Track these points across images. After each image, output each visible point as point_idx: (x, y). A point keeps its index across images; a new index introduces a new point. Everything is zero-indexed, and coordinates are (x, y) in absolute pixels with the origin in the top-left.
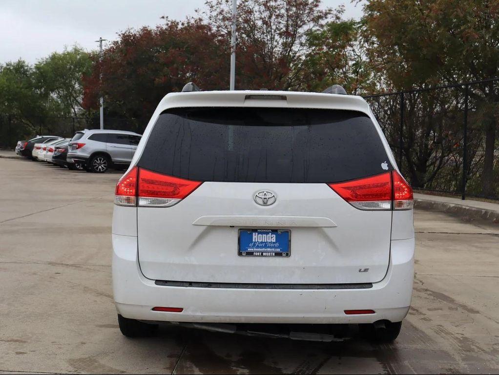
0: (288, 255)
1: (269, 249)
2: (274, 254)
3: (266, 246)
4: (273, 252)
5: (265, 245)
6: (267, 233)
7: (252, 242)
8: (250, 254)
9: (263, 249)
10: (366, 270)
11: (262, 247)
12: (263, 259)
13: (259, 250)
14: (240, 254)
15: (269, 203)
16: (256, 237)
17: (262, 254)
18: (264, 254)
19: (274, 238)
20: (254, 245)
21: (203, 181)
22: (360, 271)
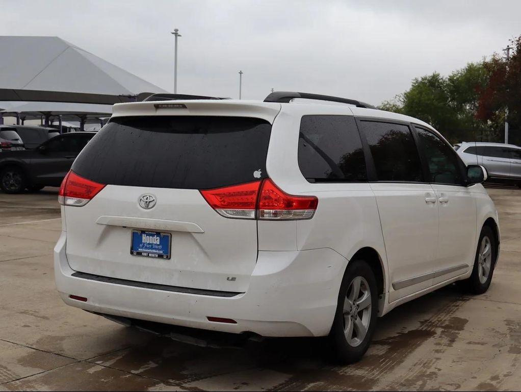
0: (169, 258)
1: (154, 251)
2: (157, 255)
3: (152, 248)
4: (156, 253)
5: (151, 246)
6: (153, 236)
7: (141, 243)
8: (139, 254)
9: (150, 251)
10: (233, 279)
11: (149, 248)
12: (150, 260)
13: (147, 250)
14: (132, 253)
15: (149, 207)
16: (145, 239)
17: (148, 255)
18: (150, 255)
19: (159, 240)
20: (143, 246)
21: (106, 184)
22: (228, 279)
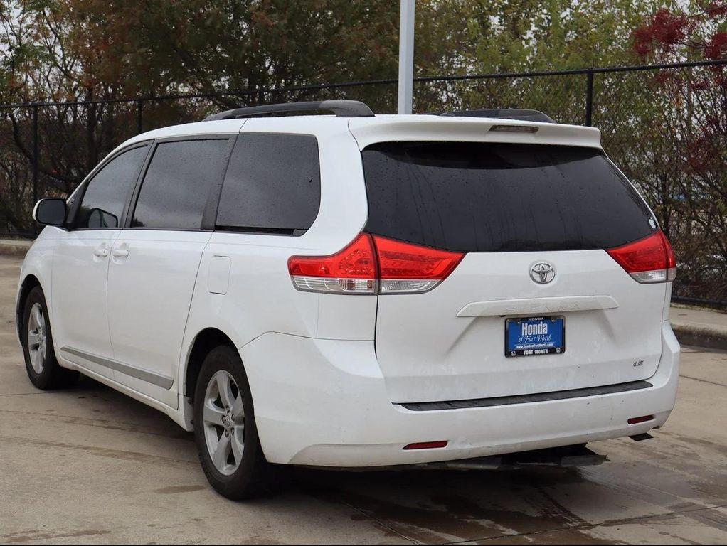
0: (563, 351)
1: (540, 345)
2: (547, 351)
3: (536, 341)
4: (545, 348)
5: (536, 339)
6: (538, 323)
7: (521, 336)
8: (520, 353)
9: (534, 346)
10: (641, 363)
11: (532, 343)
12: (534, 358)
13: (529, 346)
14: (508, 354)
15: (547, 281)
16: (527, 330)
17: (534, 352)
18: (536, 352)
19: (546, 329)
20: (524, 340)
22: (635, 365)
